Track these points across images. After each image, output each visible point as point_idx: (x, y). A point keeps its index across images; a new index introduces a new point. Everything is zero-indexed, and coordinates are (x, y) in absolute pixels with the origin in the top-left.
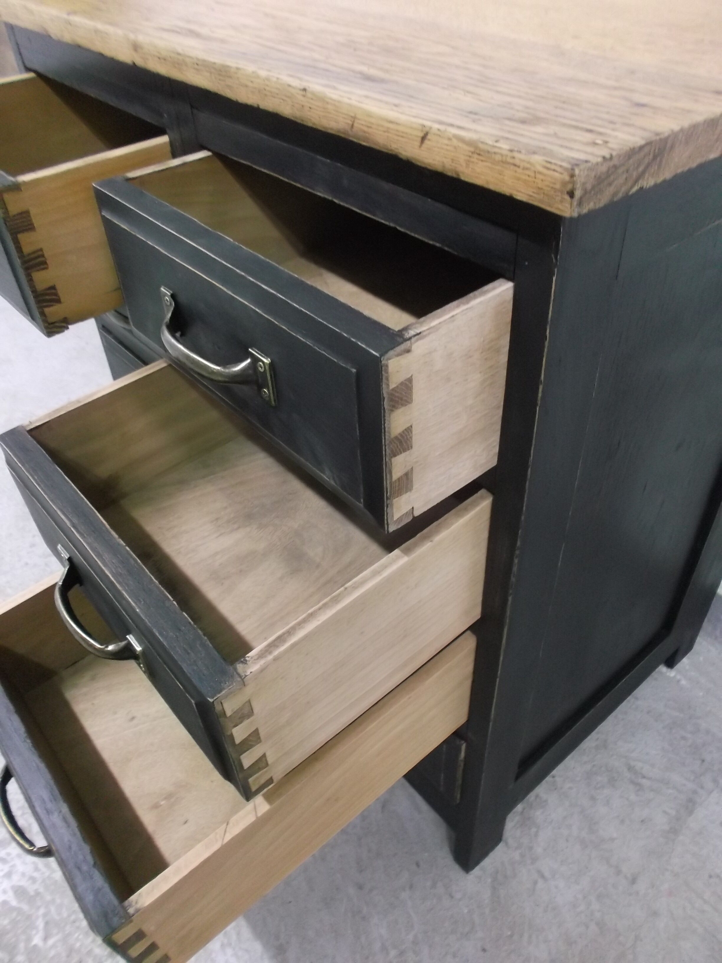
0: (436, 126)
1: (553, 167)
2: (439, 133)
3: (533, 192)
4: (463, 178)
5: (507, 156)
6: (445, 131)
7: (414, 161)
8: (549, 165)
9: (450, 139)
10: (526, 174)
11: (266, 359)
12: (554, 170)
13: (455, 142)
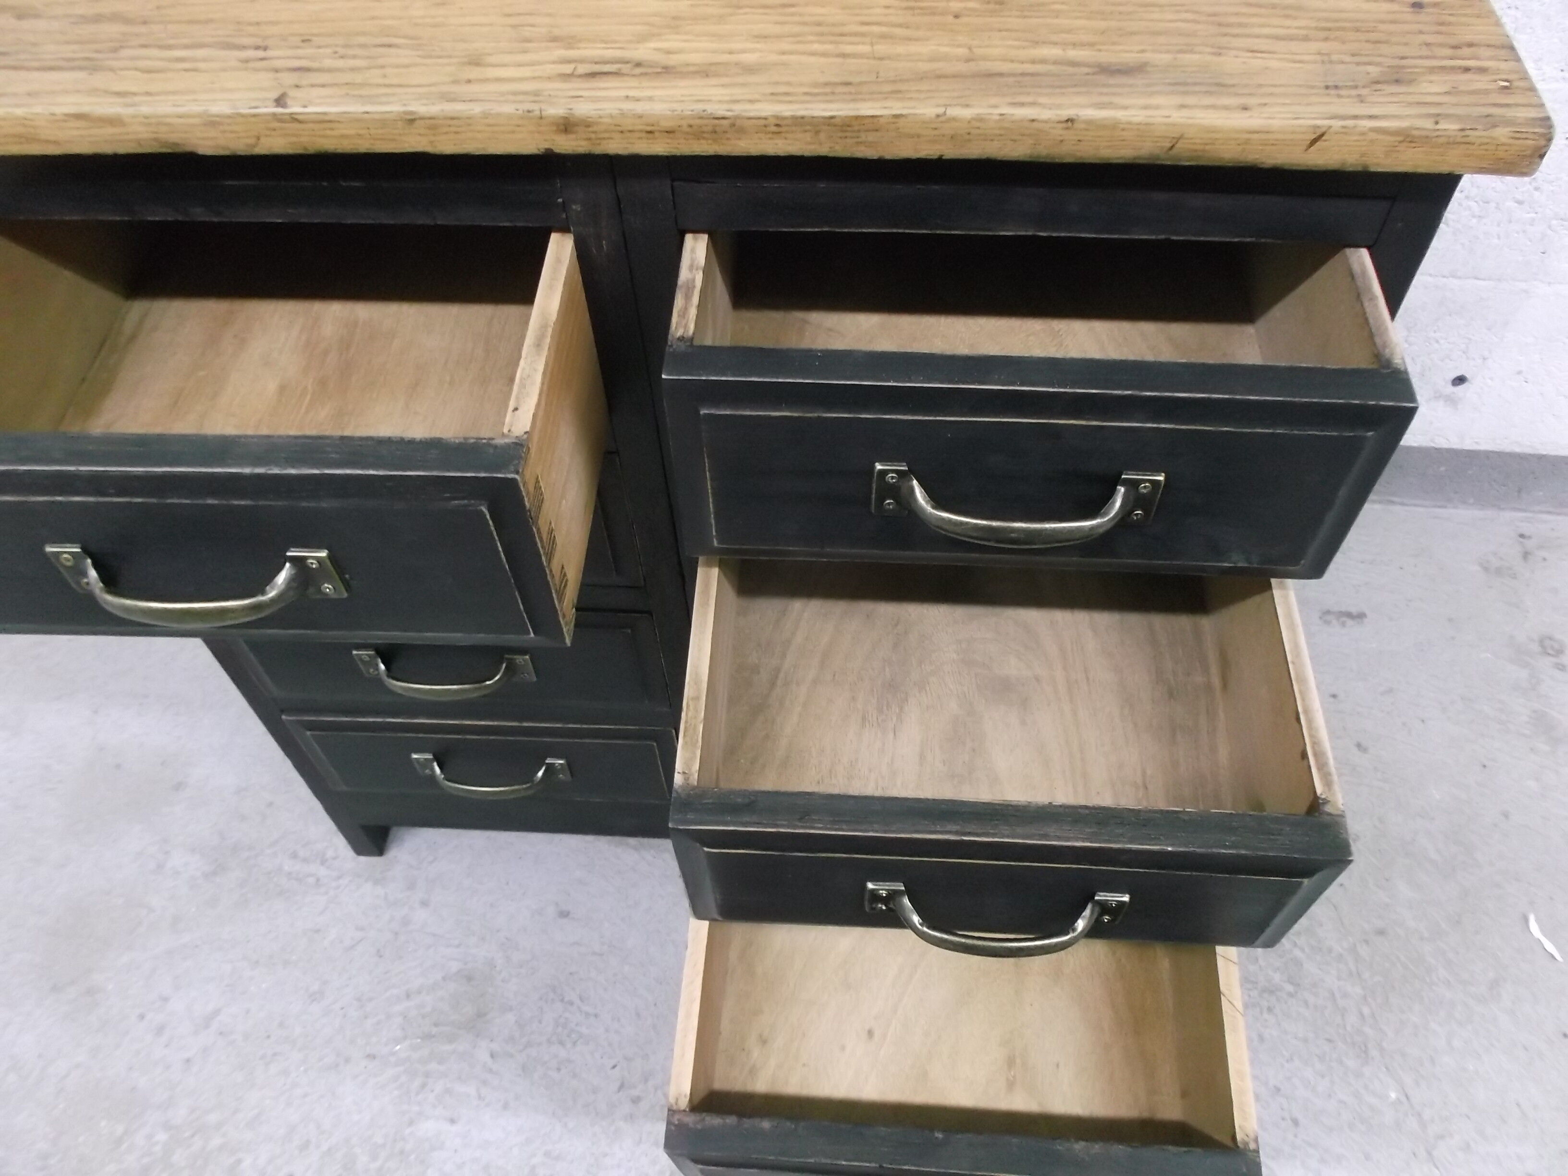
0: (1337, 124)
1: (1524, 136)
2: (1344, 130)
3: (1489, 164)
4: (1373, 169)
5: (1456, 136)
6: (1355, 127)
7: (1286, 167)
8: (1518, 135)
9: (1363, 134)
10: (1483, 150)
11: (1160, 476)
12: (1526, 139)
13: (1373, 136)
